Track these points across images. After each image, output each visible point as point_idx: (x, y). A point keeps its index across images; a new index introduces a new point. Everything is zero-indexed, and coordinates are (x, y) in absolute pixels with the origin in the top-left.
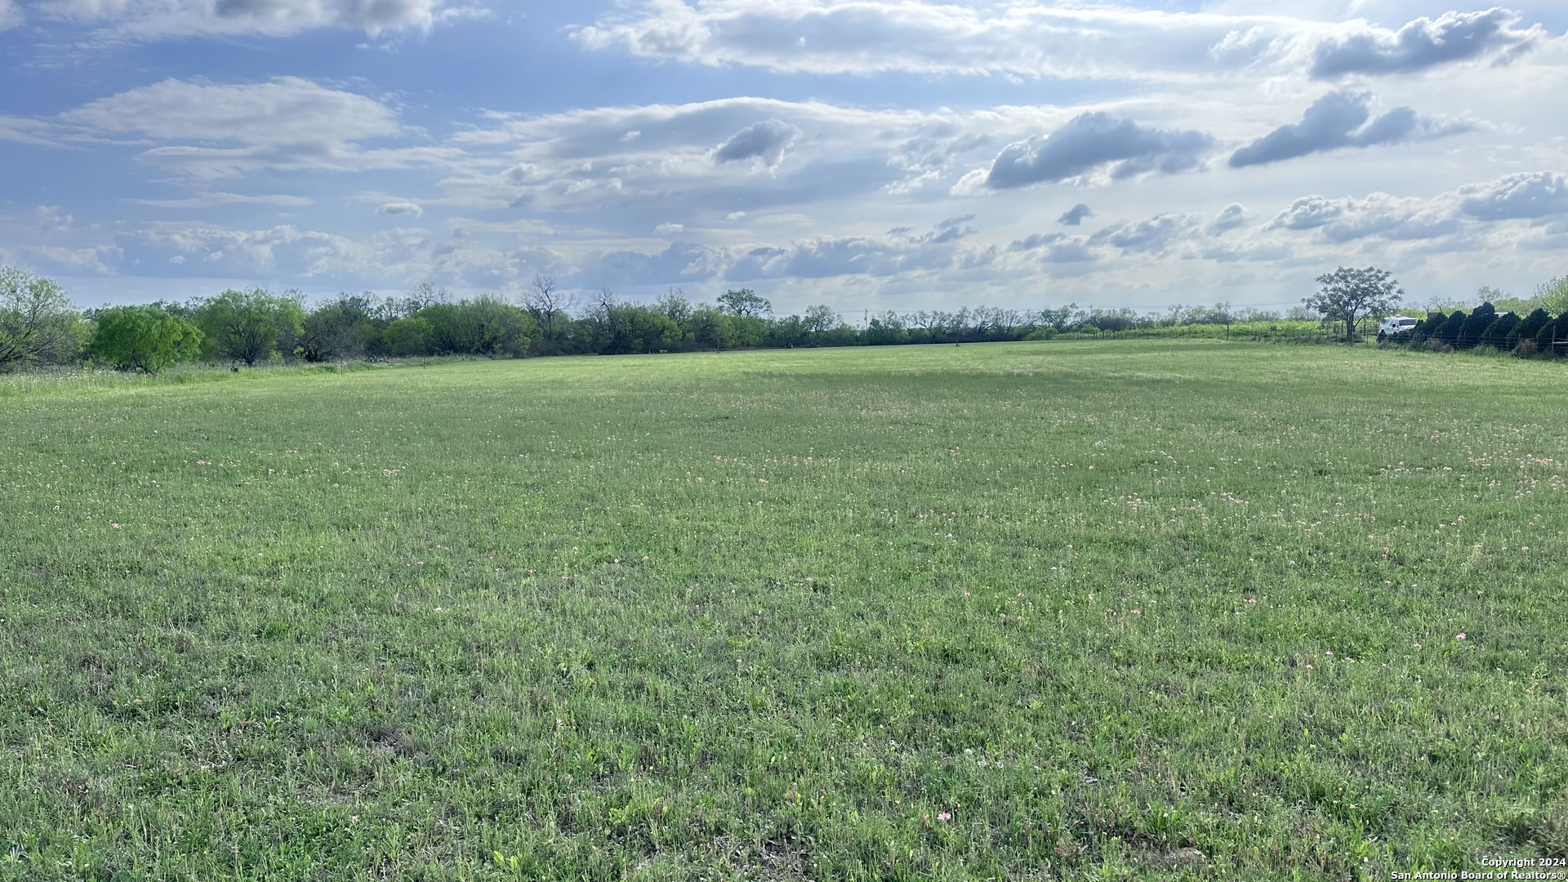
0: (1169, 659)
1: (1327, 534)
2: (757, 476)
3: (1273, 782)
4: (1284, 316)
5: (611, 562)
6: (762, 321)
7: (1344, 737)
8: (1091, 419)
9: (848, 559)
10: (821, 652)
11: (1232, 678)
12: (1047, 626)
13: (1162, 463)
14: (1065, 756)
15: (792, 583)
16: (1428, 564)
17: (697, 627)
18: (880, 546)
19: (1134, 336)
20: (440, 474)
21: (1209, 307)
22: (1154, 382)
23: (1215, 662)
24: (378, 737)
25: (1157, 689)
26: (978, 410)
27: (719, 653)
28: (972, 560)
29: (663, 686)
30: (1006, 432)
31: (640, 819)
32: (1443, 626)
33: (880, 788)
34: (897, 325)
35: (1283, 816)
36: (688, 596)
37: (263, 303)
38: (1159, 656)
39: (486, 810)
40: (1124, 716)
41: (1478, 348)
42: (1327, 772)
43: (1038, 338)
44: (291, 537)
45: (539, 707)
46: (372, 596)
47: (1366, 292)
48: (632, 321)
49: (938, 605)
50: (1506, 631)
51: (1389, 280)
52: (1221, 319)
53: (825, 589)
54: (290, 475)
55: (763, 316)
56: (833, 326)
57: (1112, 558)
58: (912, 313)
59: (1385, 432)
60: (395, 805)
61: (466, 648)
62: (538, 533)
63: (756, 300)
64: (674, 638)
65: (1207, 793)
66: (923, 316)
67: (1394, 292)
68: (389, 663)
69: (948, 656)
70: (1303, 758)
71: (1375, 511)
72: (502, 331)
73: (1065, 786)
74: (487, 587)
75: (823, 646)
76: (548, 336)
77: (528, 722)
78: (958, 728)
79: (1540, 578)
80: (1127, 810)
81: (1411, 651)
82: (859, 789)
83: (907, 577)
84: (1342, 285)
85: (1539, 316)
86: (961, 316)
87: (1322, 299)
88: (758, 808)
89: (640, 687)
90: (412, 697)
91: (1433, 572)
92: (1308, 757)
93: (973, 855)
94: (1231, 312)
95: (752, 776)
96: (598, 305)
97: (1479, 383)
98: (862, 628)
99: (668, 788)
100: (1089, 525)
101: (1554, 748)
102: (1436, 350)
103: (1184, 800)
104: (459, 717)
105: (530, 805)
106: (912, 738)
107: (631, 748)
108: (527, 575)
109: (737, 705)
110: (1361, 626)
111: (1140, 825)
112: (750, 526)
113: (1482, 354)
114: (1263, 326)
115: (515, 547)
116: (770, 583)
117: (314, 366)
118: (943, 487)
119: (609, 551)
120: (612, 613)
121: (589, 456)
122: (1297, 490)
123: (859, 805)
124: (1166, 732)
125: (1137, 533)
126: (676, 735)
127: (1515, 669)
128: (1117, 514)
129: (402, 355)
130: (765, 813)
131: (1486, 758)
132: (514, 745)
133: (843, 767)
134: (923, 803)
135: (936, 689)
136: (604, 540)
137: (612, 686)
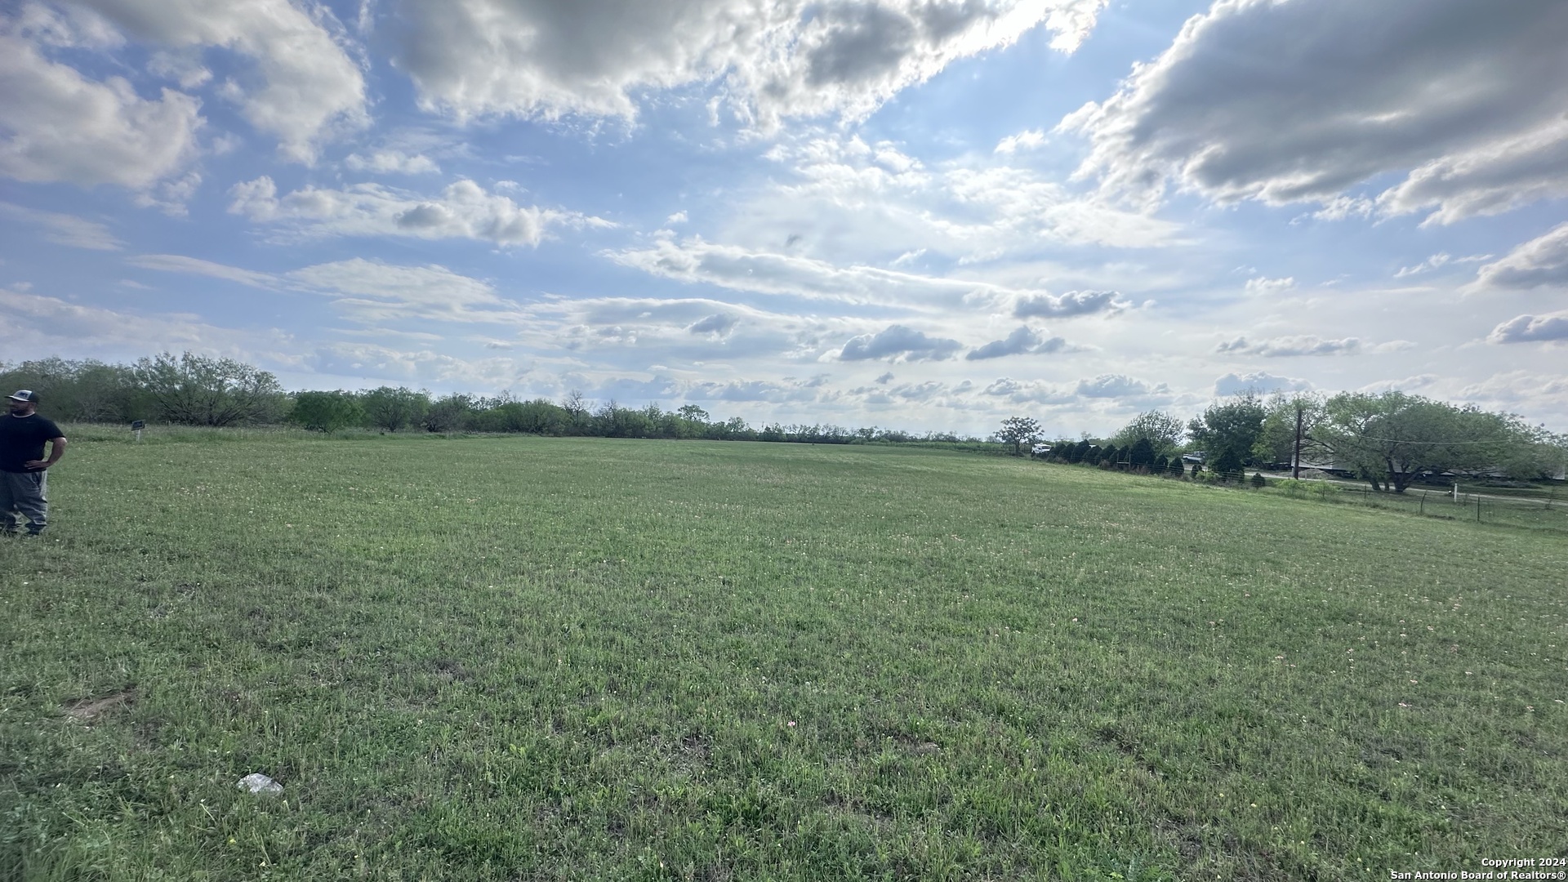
0: (921, 629)
1: (1006, 560)
2: (694, 514)
3: (976, 703)
4: (984, 441)
5: (601, 561)
6: (704, 424)
7: (1015, 676)
8: (884, 490)
9: (744, 566)
10: (725, 622)
11: (955, 641)
12: (856, 608)
13: (921, 516)
14: (863, 686)
15: (710, 579)
16: (1058, 579)
17: (651, 604)
18: (764, 558)
19: (908, 446)
20: (502, 503)
21: (946, 433)
22: (917, 471)
23: (946, 631)
24: (443, 667)
25: (915, 647)
26: (823, 481)
27: (663, 620)
28: (816, 568)
29: (628, 640)
30: (838, 495)
31: (606, 724)
32: (1066, 613)
33: (754, 706)
34: (780, 430)
35: (982, 724)
36: (647, 585)
37: (404, 395)
38: (916, 627)
39: (508, 716)
40: (896, 663)
41: (1081, 463)
42: (1007, 698)
43: (857, 443)
44: (403, 538)
45: (549, 651)
46: (451, 577)
47: (1026, 430)
48: (626, 419)
49: (795, 595)
50: (1098, 617)
51: (1037, 425)
52: (951, 440)
53: (730, 583)
54: (408, 499)
55: (704, 420)
56: (744, 429)
57: (892, 569)
58: (791, 424)
59: (1035, 505)
60: (449, 712)
61: (506, 612)
62: (558, 542)
63: (701, 412)
64: (636, 611)
65: (940, 709)
66: (795, 427)
67: (1039, 431)
68: (456, 620)
69: (799, 626)
70: (993, 689)
71: (1030, 548)
72: (549, 420)
73: (862, 705)
74: (523, 574)
75: (727, 618)
76: (576, 425)
77: (540, 660)
78: (803, 669)
79: (1114, 588)
80: (895, 717)
81: (1049, 628)
82: (743, 708)
83: (778, 578)
84: (1014, 426)
85: (1111, 448)
86: (816, 428)
87: (1003, 432)
88: (680, 717)
89: (612, 640)
90: (468, 642)
91: (1060, 583)
92: (996, 688)
93: (807, 747)
94: (957, 437)
95: (677, 698)
96: (607, 408)
97: (1081, 481)
98: (750, 608)
99: (625, 704)
100: (881, 550)
101: (1124, 685)
102: (1060, 463)
103: (929, 713)
104: (496, 655)
105: (537, 713)
106: (775, 676)
107: (604, 679)
108: (548, 568)
109: (671, 653)
110: (1024, 613)
111: (903, 728)
112: (688, 544)
113: (1083, 466)
114: (974, 445)
115: (543, 550)
116: (697, 579)
117: (432, 434)
118: (802, 526)
119: (600, 555)
120: (599, 593)
121: (593, 497)
122: (991, 534)
123: (742, 716)
124: (919, 672)
125: (907, 556)
126: (633, 671)
127: (1103, 638)
128: (896, 544)
129: (487, 431)
130: (684, 721)
131: (1089, 690)
132: (529, 673)
133: (733, 693)
134: (779, 715)
135: (791, 646)
136: (597, 548)
137: (595, 639)
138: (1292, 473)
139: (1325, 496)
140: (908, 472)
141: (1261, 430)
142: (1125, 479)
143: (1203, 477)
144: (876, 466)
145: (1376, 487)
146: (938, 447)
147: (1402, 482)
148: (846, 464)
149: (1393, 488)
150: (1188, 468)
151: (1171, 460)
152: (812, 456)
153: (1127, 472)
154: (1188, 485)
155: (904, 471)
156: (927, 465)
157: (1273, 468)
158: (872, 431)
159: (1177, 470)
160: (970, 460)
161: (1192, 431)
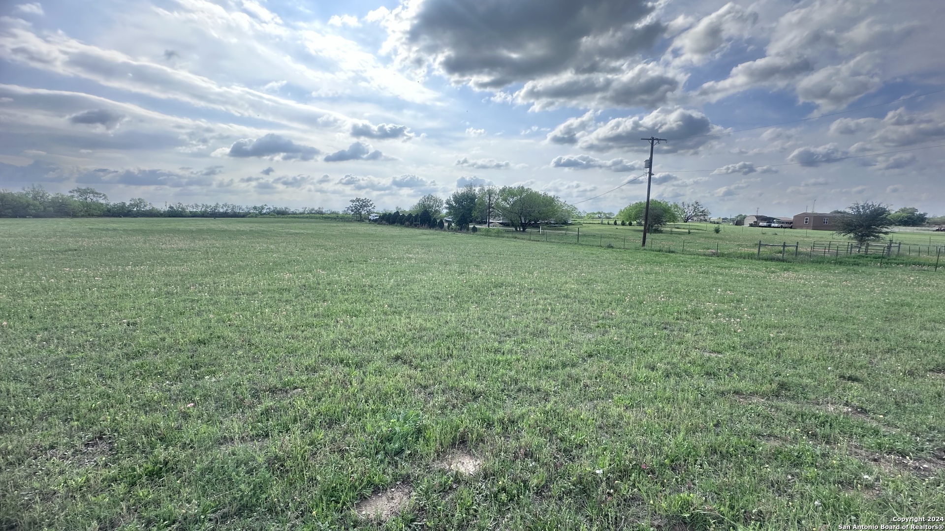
2: (94, 277)
4: (340, 213)
6: (102, 204)
7: (351, 341)
8: (272, 247)
9: (150, 310)
11: (317, 330)
13: (298, 261)
15: (113, 324)
16: (379, 287)
17: (44, 353)
18: (169, 302)
19: (290, 217)
21: (316, 209)
22: (297, 233)
23: (311, 325)
26: (223, 244)
30: (236, 252)
32: (382, 304)
34: (183, 209)
41: (395, 224)
43: (252, 217)
47: (365, 206)
51: (371, 203)
53: (134, 324)
55: (102, 201)
56: (147, 208)
57: (277, 296)
58: (190, 204)
63: (97, 193)
64: (25, 362)
65: (305, 369)
66: (197, 206)
67: (373, 206)
69: (200, 342)
71: (366, 272)
75: (131, 349)
78: (203, 369)
80: (274, 382)
82: (147, 406)
83: (182, 313)
84: (357, 203)
85: (411, 215)
86: (216, 206)
87: (352, 207)
88: (81, 429)
91: (380, 289)
92: (340, 350)
94: (324, 211)
95: (78, 417)
98: (155, 338)
100: (268, 285)
101: (407, 333)
102: (385, 224)
110: (359, 307)
112: (88, 301)
113: (397, 226)
114: (334, 216)
118: (204, 275)
122: (343, 267)
123: (146, 412)
124: (292, 352)
125: (287, 285)
128: (280, 280)
130: (86, 431)
131: (390, 339)
138: (487, 225)
139: (498, 235)
140: (290, 234)
141: (475, 205)
142: (417, 231)
143: (452, 229)
144: (267, 231)
145: (516, 230)
146: (312, 218)
147: (524, 226)
148: (242, 231)
149: (522, 229)
150: (446, 224)
151: (438, 221)
152: (213, 226)
153: (418, 228)
154: (446, 233)
155: (287, 234)
156: (304, 229)
157: (480, 223)
158: (263, 208)
159: (441, 225)
160: (332, 224)
161: (447, 206)
